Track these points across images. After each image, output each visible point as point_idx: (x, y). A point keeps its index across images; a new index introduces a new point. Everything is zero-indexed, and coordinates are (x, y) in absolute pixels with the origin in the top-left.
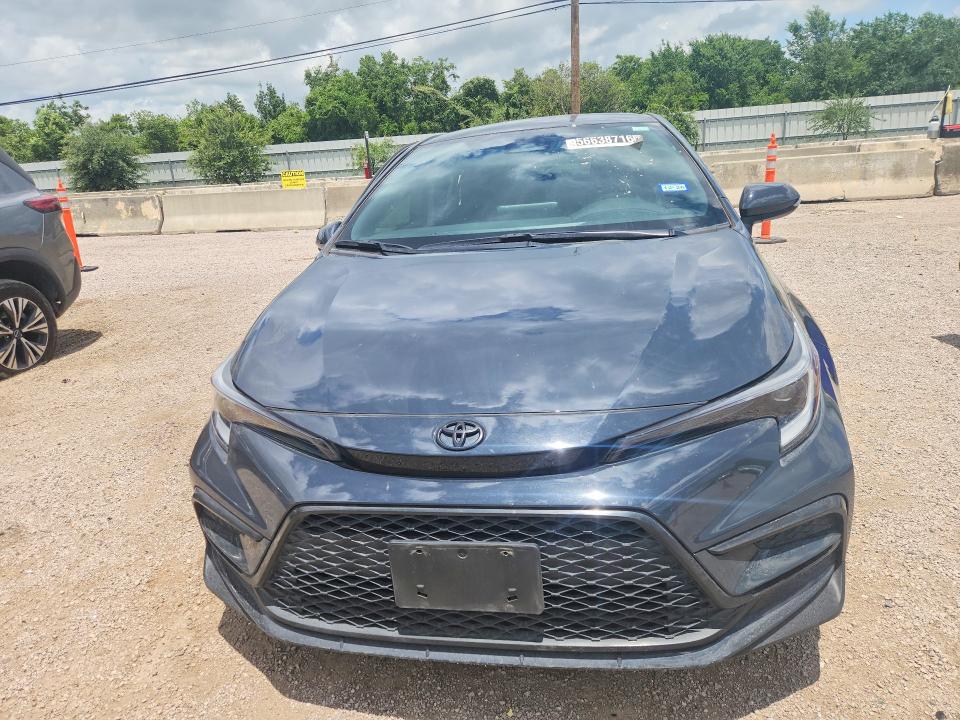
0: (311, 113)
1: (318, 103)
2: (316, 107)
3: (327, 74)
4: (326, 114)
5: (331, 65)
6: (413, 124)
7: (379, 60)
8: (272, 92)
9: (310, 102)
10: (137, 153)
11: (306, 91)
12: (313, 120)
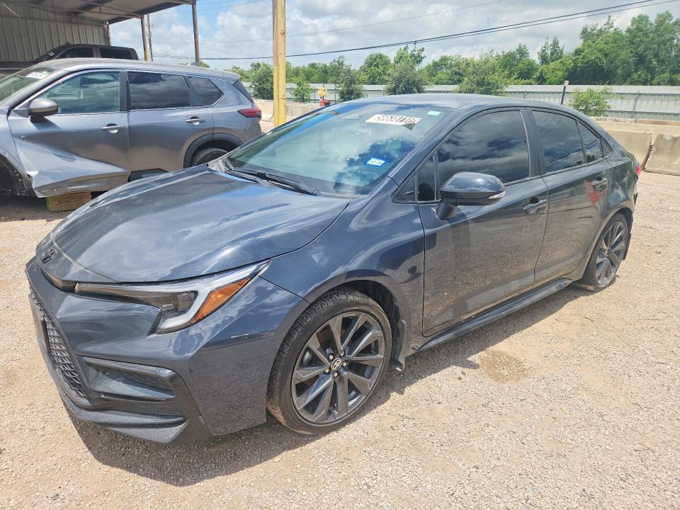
0: (575, 61)
1: (583, 54)
2: (581, 57)
3: (601, 31)
4: (587, 63)
5: (608, 23)
6: (666, 75)
7: (652, 19)
8: (556, 43)
9: (578, 52)
10: (426, 84)
11: (579, 43)
12: (576, 67)
